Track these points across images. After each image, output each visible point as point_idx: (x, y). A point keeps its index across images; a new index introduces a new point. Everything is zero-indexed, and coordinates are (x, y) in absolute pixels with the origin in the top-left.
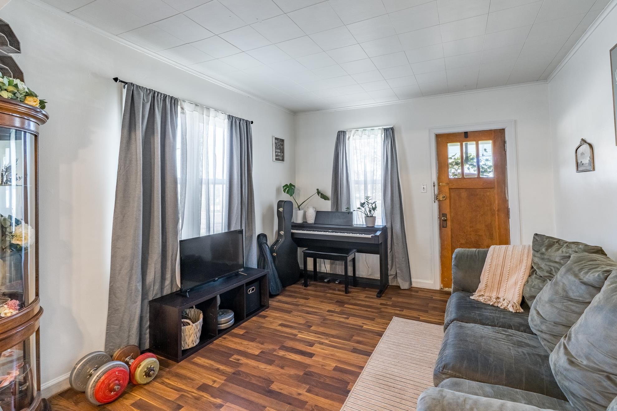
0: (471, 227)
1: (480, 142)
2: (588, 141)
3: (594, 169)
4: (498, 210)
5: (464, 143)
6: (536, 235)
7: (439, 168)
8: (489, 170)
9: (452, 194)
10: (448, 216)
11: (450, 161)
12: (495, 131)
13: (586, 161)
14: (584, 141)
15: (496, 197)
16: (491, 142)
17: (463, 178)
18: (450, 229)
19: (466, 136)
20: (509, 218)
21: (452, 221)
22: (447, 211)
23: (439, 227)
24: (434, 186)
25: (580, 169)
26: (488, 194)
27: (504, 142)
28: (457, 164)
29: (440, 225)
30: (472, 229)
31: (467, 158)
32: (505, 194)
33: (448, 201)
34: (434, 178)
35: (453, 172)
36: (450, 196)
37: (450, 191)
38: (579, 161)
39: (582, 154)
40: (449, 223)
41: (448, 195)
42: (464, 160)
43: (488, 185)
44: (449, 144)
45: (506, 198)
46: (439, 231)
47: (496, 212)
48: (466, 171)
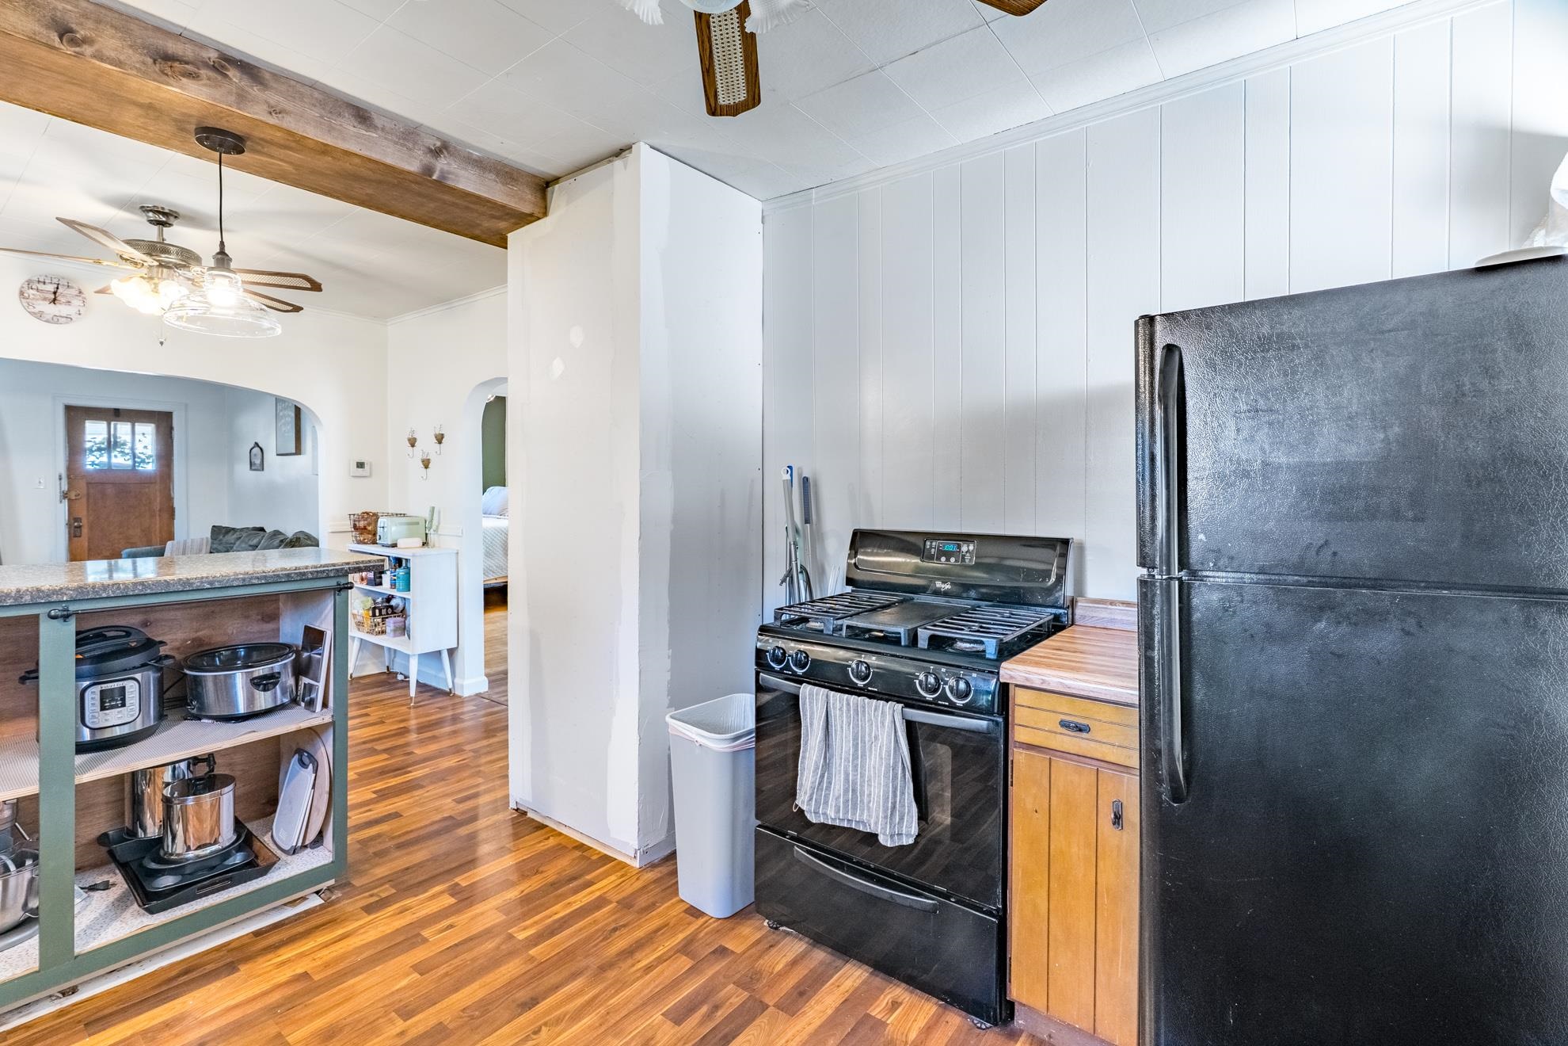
0: (120, 533)
1: (136, 424)
2: (260, 445)
3: (263, 470)
4: (160, 511)
5: (112, 423)
6: (214, 526)
7: (69, 454)
8: (147, 461)
9: (92, 491)
10: (84, 522)
11: (88, 445)
12: (160, 413)
13: (258, 462)
14: (257, 444)
15: (158, 494)
16: (153, 425)
17: (109, 469)
18: (87, 539)
19: (117, 414)
20: (173, 519)
21: (91, 528)
22: (82, 513)
23: (67, 536)
24: (60, 479)
25: (253, 468)
26: (147, 490)
27: (171, 428)
28: (99, 449)
29: (69, 533)
30: (121, 536)
31: (116, 443)
32: (170, 490)
33: (84, 500)
34: (62, 469)
35: (92, 462)
36: (88, 495)
37: (88, 487)
38: (253, 461)
39: (255, 455)
40: (85, 531)
41: (85, 492)
42: (111, 445)
43: (146, 481)
44: (87, 421)
45: (170, 495)
46: (67, 542)
47: (158, 513)
48: (114, 460)
